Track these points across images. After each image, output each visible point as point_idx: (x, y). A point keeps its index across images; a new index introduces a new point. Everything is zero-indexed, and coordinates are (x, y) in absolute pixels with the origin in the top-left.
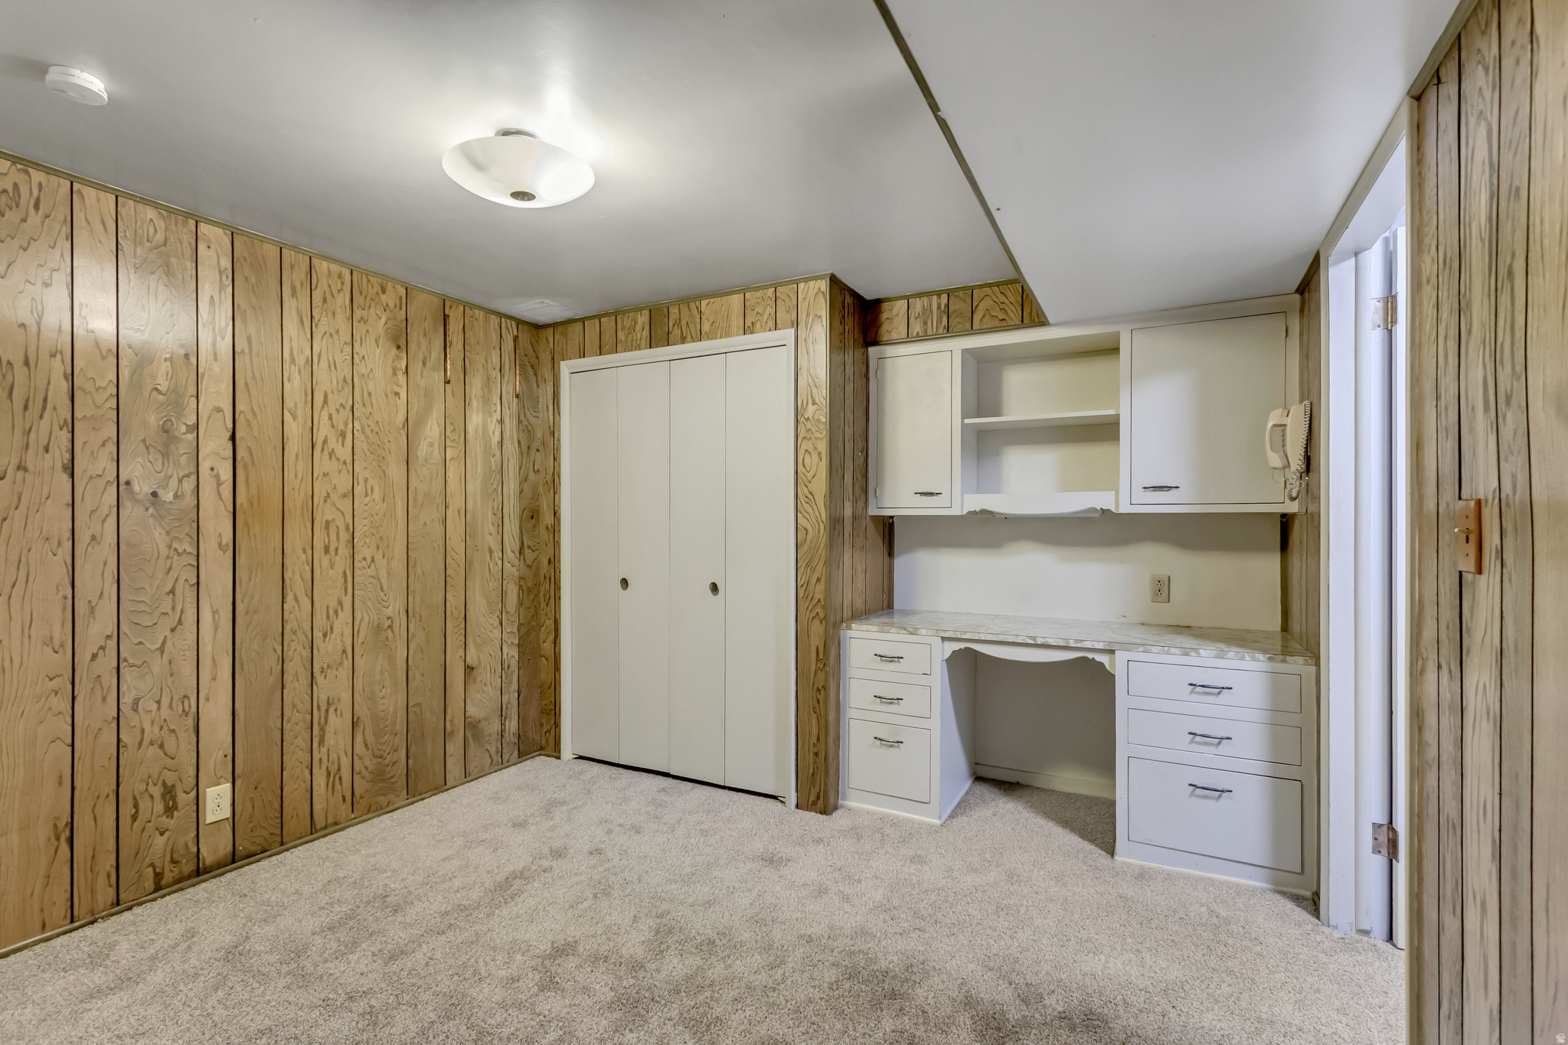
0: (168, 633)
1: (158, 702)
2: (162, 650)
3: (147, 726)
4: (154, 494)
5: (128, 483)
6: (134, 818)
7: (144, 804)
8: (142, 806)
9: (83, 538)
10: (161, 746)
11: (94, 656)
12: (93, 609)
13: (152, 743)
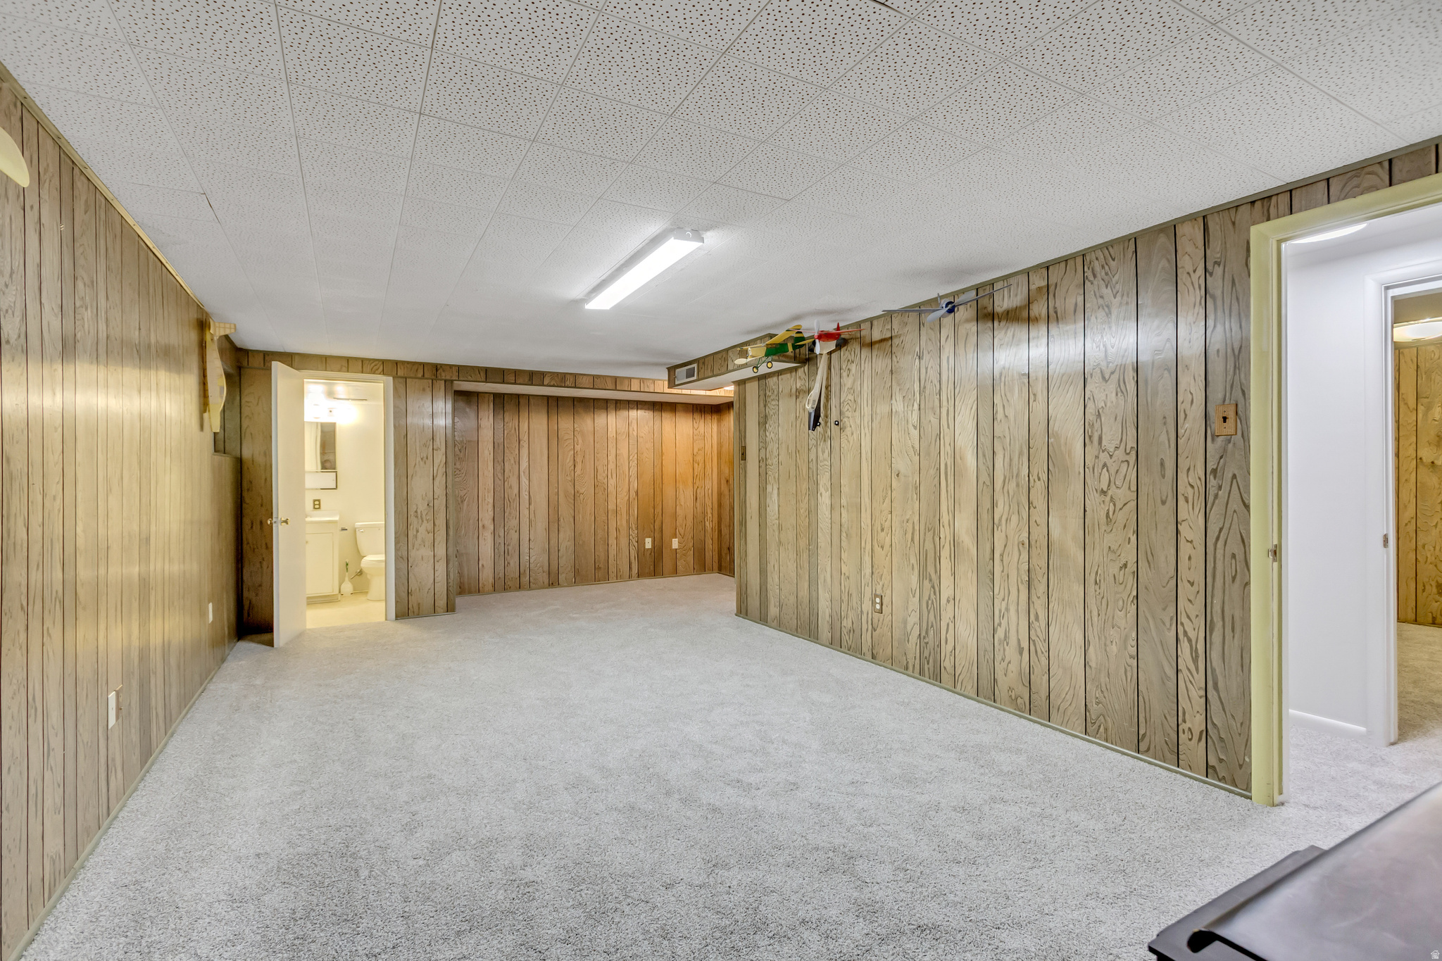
0: (1439, 520)
1: (1434, 547)
2: (1436, 526)
3: (1429, 556)
4: (1433, 463)
5: (1421, 459)
6: (1424, 591)
7: (1428, 587)
8: (1427, 587)
9: (1402, 480)
10: (1436, 566)
11: (1406, 525)
12: (1406, 506)
13: (1431, 563)
